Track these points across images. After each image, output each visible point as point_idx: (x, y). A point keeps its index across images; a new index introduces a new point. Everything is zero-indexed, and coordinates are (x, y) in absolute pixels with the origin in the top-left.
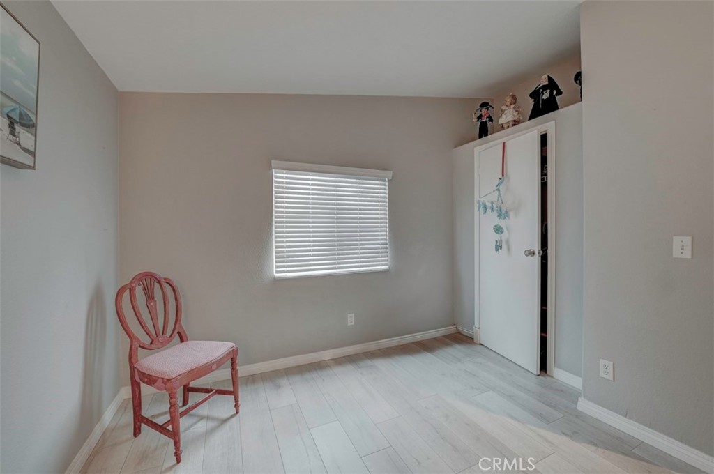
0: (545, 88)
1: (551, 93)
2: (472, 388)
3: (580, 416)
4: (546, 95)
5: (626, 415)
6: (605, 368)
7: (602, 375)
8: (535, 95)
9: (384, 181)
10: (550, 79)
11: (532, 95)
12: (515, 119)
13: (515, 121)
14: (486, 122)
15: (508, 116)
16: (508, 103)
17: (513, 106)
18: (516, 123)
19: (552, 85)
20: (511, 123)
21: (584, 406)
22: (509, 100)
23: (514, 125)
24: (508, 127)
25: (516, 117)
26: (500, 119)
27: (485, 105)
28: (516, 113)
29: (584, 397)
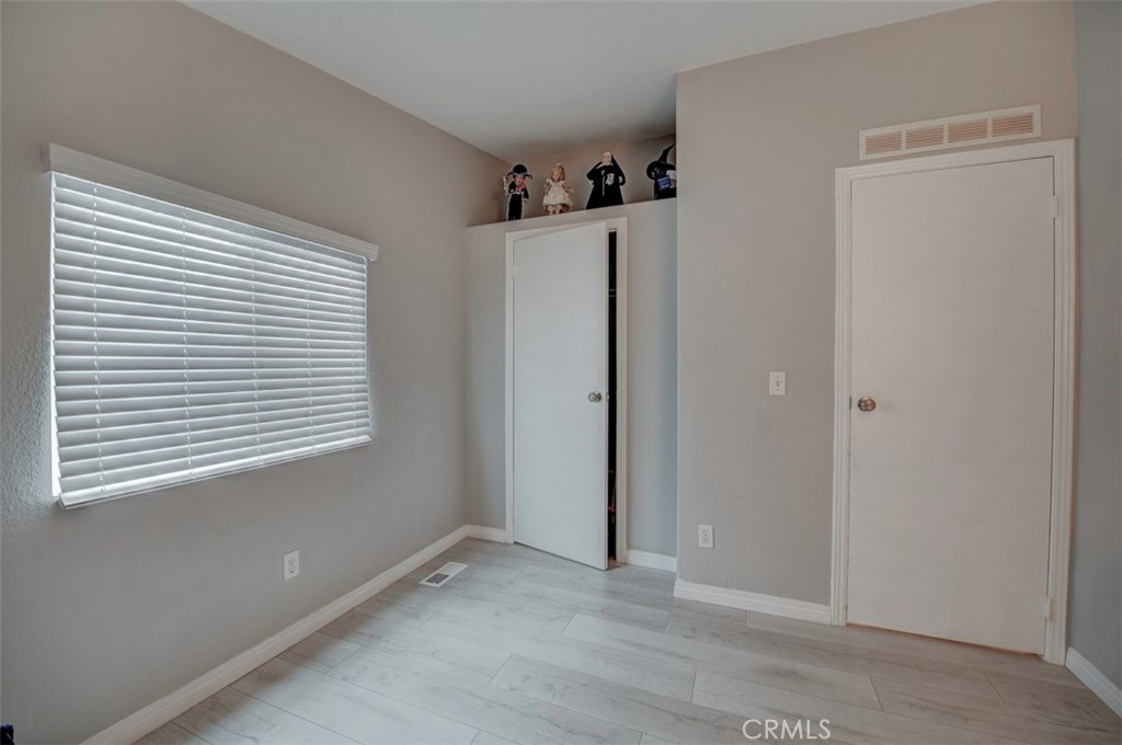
0: (608, 169)
1: (616, 179)
2: (552, 619)
3: (683, 604)
4: (610, 180)
5: (727, 584)
6: (705, 535)
7: (701, 544)
8: (595, 175)
9: (361, 262)
10: (613, 161)
11: (590, 176)
12: (563, 202)
13: (564, 205)
14: (520, 196)
15: (555, 196)
16: (556, 178)
17: (561, 183)
18: (565, 208)
19: (614, 168)
20: (560, 207)
21: (684, 590)
22: (556, 173)
23: (561, 212)
24: (554, 213)
25: (567, 201)
26: (545, 198)
27: (520, 169)
28: (567, 195)
29: (681, 578)
